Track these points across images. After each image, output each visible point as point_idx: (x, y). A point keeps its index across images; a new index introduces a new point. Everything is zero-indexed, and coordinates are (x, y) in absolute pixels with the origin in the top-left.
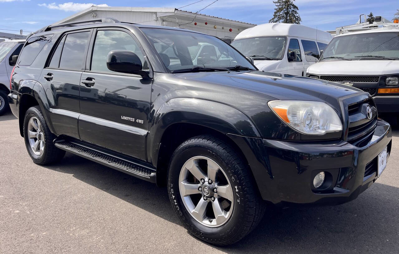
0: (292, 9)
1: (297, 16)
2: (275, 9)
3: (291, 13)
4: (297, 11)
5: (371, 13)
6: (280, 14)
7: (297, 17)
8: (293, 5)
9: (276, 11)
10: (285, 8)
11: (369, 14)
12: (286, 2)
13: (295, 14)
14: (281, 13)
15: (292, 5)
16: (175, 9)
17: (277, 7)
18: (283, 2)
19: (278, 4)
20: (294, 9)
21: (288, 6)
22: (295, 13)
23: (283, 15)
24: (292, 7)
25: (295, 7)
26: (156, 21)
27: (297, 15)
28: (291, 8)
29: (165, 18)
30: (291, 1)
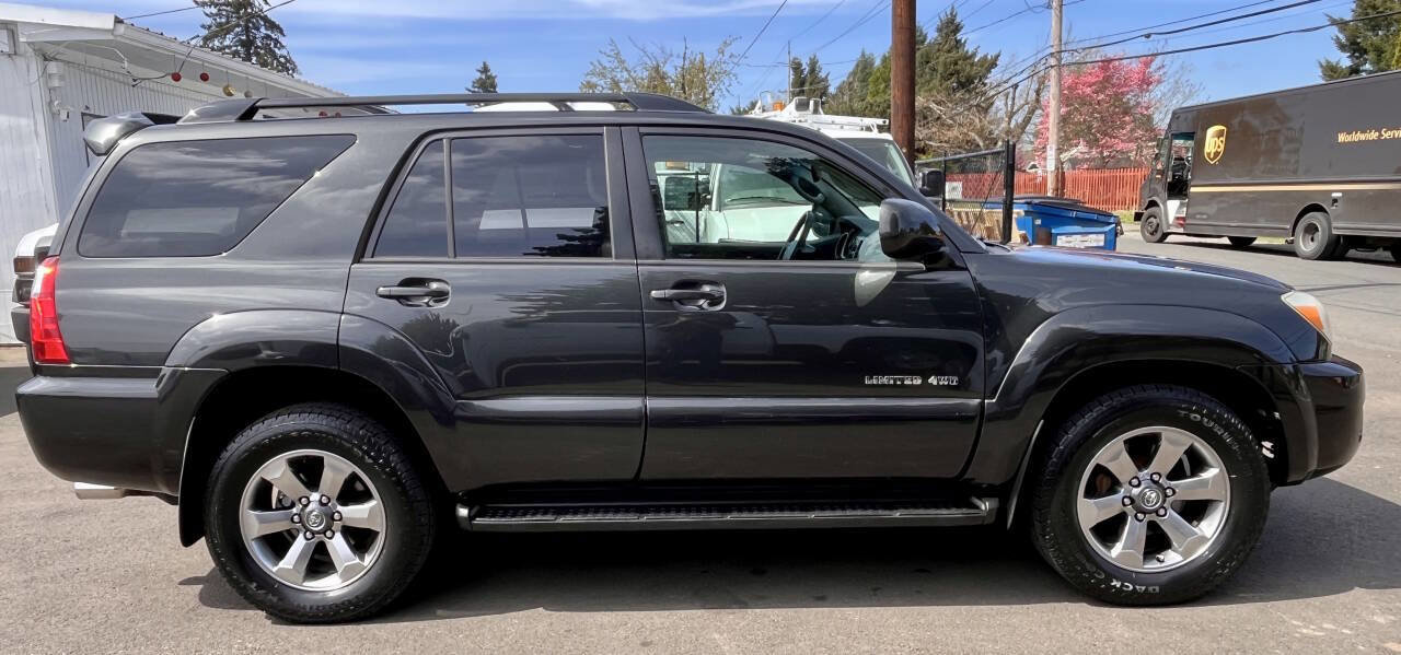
0: (263, 30)
1: (285, 57)
2: (203, 26)
3: (260, 44)
4: (281, 39)
5: (484, 64)
6: (225, 44)
7: (282, 60)
8: (265, 19)
9: (205, 32)
10: (238, 25)
11: (480, 66)
12: (238, 7)
13: (276, 50)
14: (227, 43)
15: (262, 18)
16: (116, 17)
17: (209, 21)
18: (228, 4)
19: (214, 10)
20: (269, 32)
21: (248, 21)
22: (275, 46)
23: (234, 48)
24: (262, 23)
25: (272, 26)
26: (9, 55)
27: (284, 52)
28: (258, 29)
29: (50, 51)
30: (257, 4)
